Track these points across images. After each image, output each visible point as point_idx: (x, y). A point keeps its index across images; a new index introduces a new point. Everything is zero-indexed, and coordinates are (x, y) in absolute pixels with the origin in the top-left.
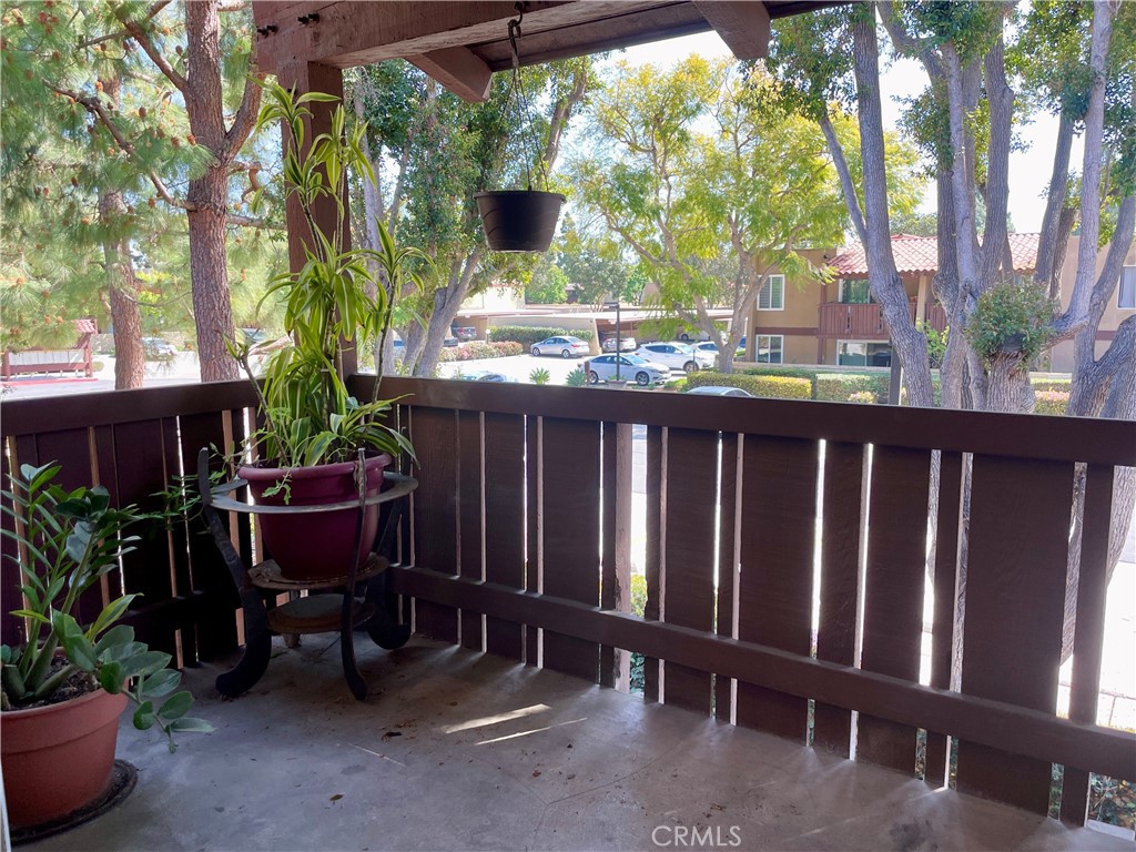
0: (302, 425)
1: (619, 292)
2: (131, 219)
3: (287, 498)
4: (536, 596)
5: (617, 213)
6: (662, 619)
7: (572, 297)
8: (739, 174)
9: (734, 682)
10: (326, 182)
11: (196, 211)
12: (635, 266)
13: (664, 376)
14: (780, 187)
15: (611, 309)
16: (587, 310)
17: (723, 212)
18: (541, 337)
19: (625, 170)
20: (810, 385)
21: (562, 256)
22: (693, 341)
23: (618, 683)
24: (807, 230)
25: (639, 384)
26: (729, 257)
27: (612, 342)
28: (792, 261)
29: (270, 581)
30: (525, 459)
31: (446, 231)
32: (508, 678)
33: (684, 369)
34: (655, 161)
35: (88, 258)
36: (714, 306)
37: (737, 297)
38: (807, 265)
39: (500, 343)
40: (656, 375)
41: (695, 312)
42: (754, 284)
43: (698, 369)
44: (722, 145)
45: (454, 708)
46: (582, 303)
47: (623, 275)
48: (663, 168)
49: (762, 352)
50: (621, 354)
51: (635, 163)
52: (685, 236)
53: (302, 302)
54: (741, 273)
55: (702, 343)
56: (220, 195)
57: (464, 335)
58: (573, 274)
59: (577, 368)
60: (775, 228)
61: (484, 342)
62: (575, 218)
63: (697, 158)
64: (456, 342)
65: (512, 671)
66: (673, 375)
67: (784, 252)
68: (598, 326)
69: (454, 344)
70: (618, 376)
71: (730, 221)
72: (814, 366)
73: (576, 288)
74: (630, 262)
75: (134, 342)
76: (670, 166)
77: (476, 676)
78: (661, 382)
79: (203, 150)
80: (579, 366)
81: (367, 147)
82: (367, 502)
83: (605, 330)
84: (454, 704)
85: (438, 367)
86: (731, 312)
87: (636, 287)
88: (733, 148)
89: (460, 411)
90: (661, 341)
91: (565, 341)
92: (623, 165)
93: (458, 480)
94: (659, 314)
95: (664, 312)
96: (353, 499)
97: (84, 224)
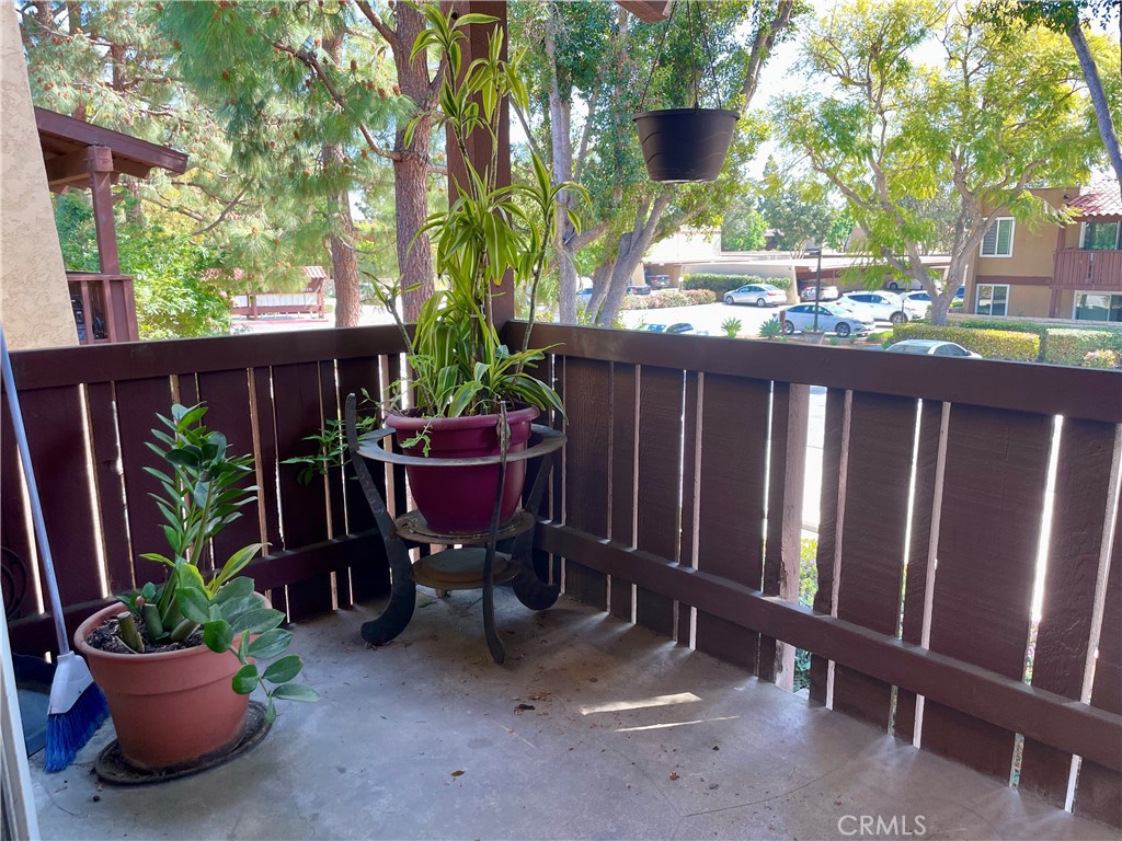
0: (449, 373)
1: (822, 238)
2: (347, 170)
3: (426, 450)
4: (690, 571)
5: (823, 153)
6: (835, 613)
7: (772, 243)
8: (966, 104)
9: (921, 700)
10: (482, 114)
11: (401, 161)
12: (841, 210)
13: (867, 327)
14: (1015, 119)
15: (812, 256)
16: (786, 257)
17: (945, 147)
18: (736, 285)
19: (836, 105)
20: (1038, 341)
21: (763, 201)
22: (904, 290)
23: (779, 678)
24: (1045, 167)
25: (838, 336)
26: (950, 199)
27: (811, 291)
28: (1026, 202)
29: (415, 532)
30: (683, 419)
31: (632, 173)
32: (657, 657)
33: (891, 320)
34: (869, 95)
35: (312, 208)
36: (930, 252)
37: (957, 242)
38: (1042, 205)
39: (693, 291)
40: (858, 326)
41: (907, 259)
42: (978, 228)
43: (907, 320)
44: (947, 74)
45: (594, 686)
46: (781, 250)
47: (827, 220)
48: (878, 103)
49: (983, 303)
50: (820, 304)
51: (847, 98)
52: (900, 174)
53: (451, 243)
54: (963, 215)
55: (913, 293)
56: (423, 145)
57: (658, 283)
58: (774, 218)
59: (771, 318)
60: (1007, 165)
61: (677, 290)
62: (778, 160)
63: (918, 88)
64: (649, 290)
65: (660, 650)
66: (877, 326)
67: (1018, 191)
68: (797, 274)
69: (646, 292)
70: (815, 327)
71: (953, 157)
72: (1046, 320)
73: (776, 233)
74: (836, 206)
75: (351, 286)
76: (886, 100)
77: (623, 650)
78: (863, 333)
79: (407, 100)
80: (774, 315)
81: (556, 87)
82: (510, 458)
83: (804, 278)
84: (594, 680)
85: (620, 314)
86: (949, 259)
87: (841, 233)
88: (961, 77)
89: (616, 363)
90: (866, 290)
91: (761, 290)
92: (833, 100)
93: (611, 438)
94: (865, 260)
95: (871, 259)
96: (495, 454)
97: (306, 175)
